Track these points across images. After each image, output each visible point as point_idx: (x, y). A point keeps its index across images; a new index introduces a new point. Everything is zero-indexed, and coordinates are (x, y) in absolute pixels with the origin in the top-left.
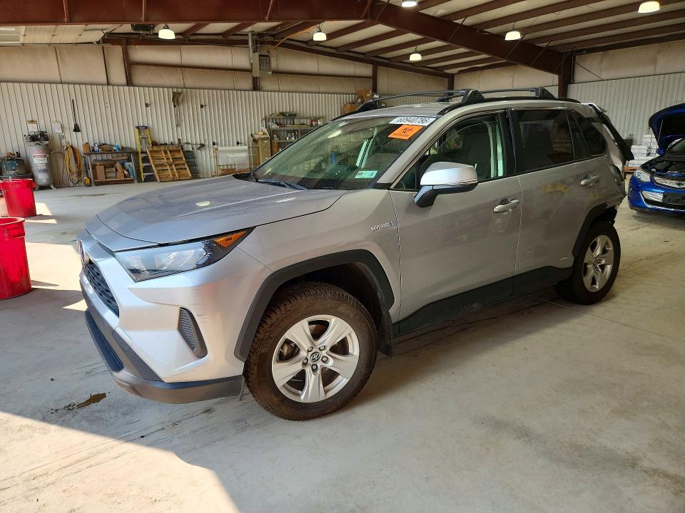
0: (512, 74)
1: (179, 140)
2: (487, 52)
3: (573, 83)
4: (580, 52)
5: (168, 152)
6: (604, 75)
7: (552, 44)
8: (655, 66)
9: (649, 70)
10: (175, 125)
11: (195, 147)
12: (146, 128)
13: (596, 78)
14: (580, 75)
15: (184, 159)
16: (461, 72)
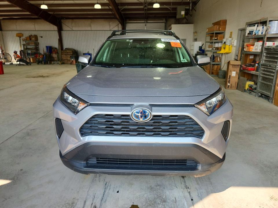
0: (34, 23)
2: (29, 12)
3: (63, 30)
4: (63, 18)
6: (74, 29)
7: (55, 13)
8: (91, 27)
9: (89, 29)
13: (71, 29)
14: (65, 27)
16: (4, 19)
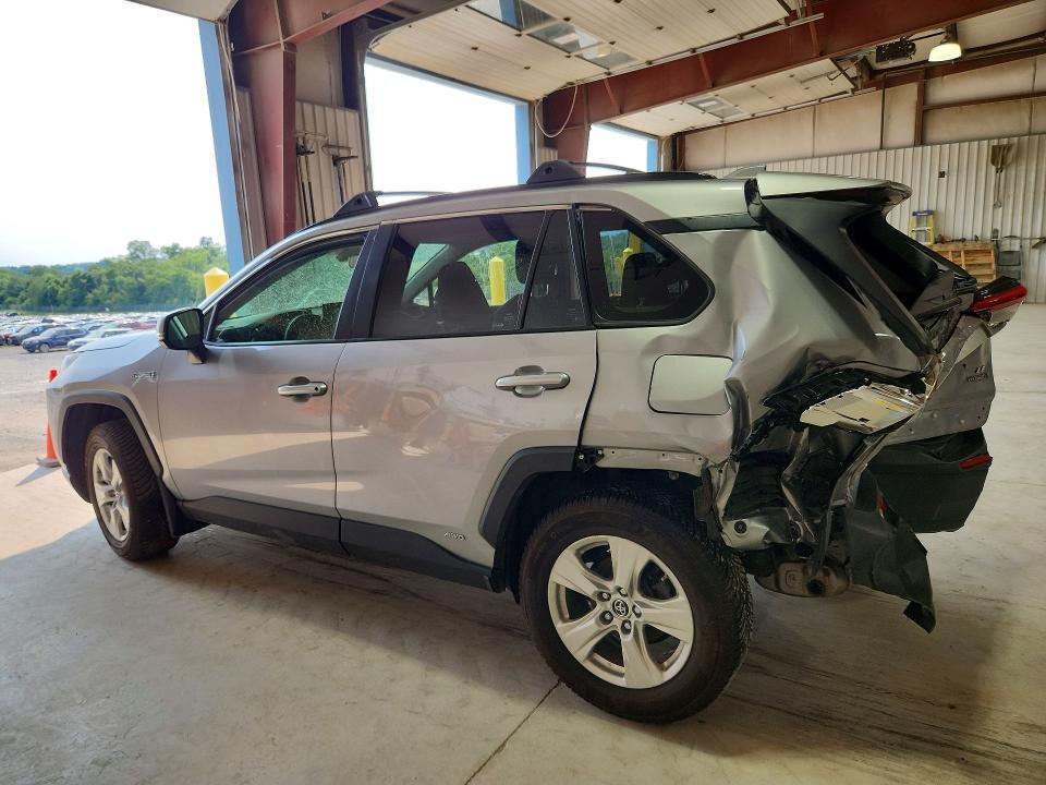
1: (995, 232)
5: (962, 253)
10: (991, 204)
11: (1027, 244)
12: (930, 213)
15: (994, 266)
